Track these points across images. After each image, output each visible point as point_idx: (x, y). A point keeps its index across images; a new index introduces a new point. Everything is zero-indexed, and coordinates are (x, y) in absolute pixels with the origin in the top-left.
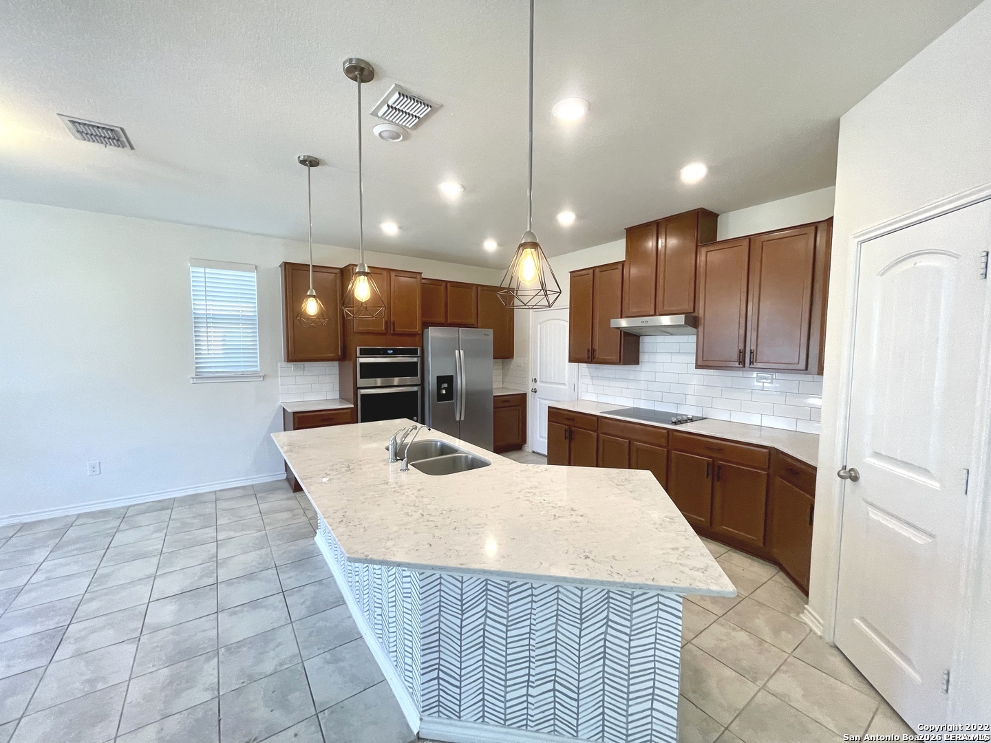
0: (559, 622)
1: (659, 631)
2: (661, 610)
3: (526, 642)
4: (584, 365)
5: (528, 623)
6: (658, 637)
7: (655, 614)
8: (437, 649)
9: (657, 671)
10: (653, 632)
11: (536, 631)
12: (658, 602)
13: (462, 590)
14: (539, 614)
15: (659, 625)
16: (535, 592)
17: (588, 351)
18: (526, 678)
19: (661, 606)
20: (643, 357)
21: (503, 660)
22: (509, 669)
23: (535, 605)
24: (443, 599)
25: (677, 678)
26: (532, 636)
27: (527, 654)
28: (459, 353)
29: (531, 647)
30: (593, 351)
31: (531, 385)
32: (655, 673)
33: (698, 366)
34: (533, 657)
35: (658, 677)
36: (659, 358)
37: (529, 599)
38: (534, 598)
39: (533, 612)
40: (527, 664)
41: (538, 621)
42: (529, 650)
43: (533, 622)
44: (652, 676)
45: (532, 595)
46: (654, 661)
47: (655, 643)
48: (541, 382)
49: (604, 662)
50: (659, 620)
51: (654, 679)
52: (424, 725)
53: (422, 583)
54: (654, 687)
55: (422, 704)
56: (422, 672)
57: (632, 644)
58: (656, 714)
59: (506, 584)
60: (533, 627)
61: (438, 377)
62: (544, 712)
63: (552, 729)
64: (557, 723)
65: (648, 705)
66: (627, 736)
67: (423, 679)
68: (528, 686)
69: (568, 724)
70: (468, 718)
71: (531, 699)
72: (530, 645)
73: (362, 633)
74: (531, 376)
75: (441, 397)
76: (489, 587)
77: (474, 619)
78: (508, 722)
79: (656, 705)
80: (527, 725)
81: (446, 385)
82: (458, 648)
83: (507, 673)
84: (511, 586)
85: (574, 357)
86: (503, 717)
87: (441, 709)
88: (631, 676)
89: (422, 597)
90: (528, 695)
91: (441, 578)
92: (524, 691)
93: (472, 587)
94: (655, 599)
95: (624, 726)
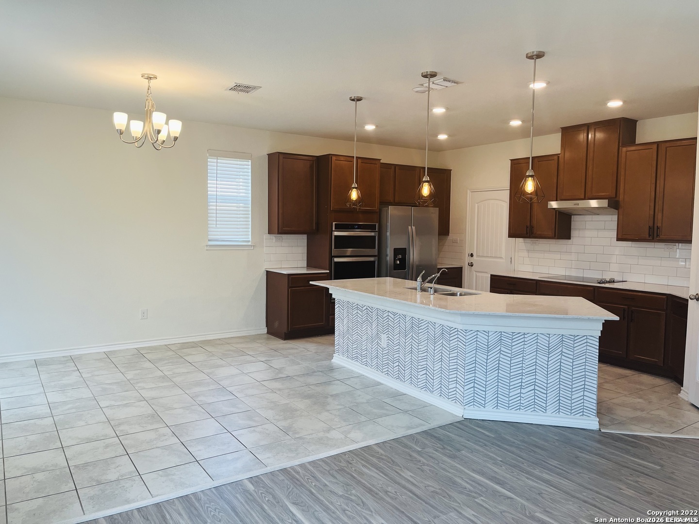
0: (538, 354)
1: (587, 356)
2: (589, 346)
3: (521, 365)
4: (521, 240)
5: (522, 355)
6: (587, 359)
7: (585, 348)
8: (474, 372)
9: (586, 376)
10: (584, 357)
11: (526, 359)
13: (488, 340)
14: (528, 351)
15: (587, 353)
16: (526, 340)
17: (527, 227)
18: (520, 384)
19: (588, 344)
20: (574, 233)
21: (509, 375)
22: (511, 380)
23: (525, 346)
24: (478, 345)
25: (596, 379)
26: (524, 362)
27: (521, 371)
28: (412, 229)
30: (532, 227)
31: (468, 260)
33: (619, 239)
34: (524, 373)
35: (587, 379)
36: (588, 233)
37: (523, 343)
38: (525, 343)
39: (525, 350)
40: (521, 377)
41: (527, 354)
42: (522, 369)
43: (524, 355)
44: (584, 379)
45: (524, 341)
46: (585, 371)
47: (585, 362)
48: (478, 256)
49: (560, 373)
50: (588, 351)
51: (585, 381)
52: (466, 411)
53: (467, 338)
54: (585, 384)
55: (465, 402)
56: (465, 384)
57: (574, 363)
58: (585, 398)
59: (511, 336)
60: (524, 358)
61: (395, 249)
62: (529, 401)
63: (533, 409)
64: (536, 406)
65: (582, 394)
66: (571, 410)
67: (466, 388)
68: (521, 388)
69: (541, 406)
70: (489, 407)
71: (522, 395)
72: (522, 367)
73: (405, 392)
74: (468, 252)
75: (396, 267)
76: (502, 338)
77: (493, 355)
78: (510, 408)
79: (586, 393)
80: (520, 409)
81: (400, 256)
82: (485, 371)
83: (510, 382)
84: (514, 337)
85: (513, 233)
86: (507, 405)
87: (475, 403)
88: (574, 379)
89: (467, 344)
90: (521, 393)
91: (477, 334)
92: (519, 391)
93: (493, 338)
94: (585, 341)
95: (570, 405)
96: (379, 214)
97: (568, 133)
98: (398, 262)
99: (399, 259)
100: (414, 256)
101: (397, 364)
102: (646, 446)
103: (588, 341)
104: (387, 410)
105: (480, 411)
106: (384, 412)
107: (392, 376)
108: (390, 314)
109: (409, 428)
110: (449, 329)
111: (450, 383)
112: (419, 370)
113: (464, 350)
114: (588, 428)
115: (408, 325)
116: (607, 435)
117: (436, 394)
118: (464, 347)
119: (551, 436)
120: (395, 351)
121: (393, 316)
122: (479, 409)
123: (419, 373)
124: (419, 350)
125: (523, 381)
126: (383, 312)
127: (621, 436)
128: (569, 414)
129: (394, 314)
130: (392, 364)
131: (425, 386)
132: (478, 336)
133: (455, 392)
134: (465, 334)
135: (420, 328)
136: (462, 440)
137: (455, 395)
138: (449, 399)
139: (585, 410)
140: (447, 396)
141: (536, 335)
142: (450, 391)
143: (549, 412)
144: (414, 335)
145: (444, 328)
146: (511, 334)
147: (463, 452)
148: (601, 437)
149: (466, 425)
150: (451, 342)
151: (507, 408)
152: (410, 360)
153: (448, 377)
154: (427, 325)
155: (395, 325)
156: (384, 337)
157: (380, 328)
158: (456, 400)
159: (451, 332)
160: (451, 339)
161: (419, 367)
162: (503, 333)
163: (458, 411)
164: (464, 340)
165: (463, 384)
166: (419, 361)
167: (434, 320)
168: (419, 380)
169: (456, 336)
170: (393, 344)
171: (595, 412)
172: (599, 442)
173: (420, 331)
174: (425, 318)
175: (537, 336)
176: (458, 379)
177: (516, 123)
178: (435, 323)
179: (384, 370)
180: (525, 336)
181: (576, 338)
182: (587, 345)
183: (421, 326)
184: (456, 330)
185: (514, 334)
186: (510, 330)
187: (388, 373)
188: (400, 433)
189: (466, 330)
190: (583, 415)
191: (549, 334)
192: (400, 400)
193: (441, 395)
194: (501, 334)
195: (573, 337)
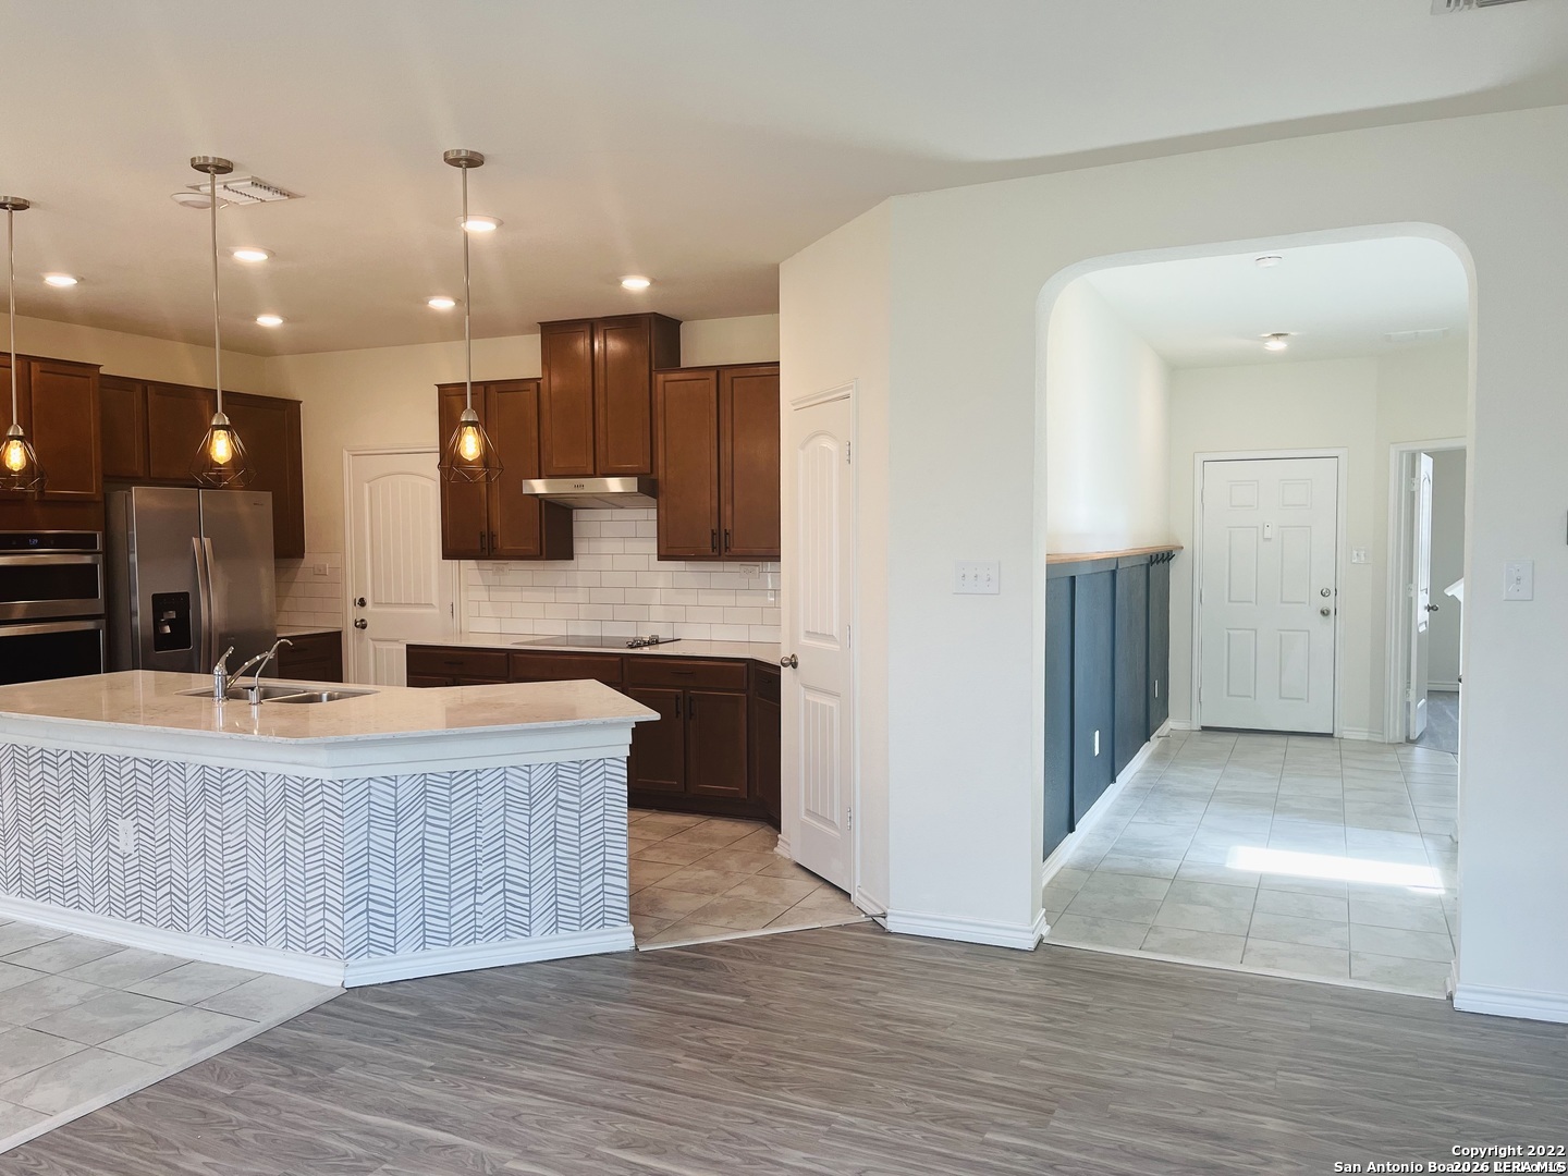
0: (508, 813)
1: (607, 801)
2: (609, 779)
3: (473, 842)
4: (472, 563)
5: (473, 820)
6: (607, 807)
7: (602, 785)
8: (366, 874)
9: (607, 843)
10: (601, 803)
11: (483, 828)
12: (605, 772)
13: (395, 797)
14: (485, 808)
15: (607, 796)
16: (481, 784)
17: (482, 536)
18: (473, 884)
19: (608, 776)
20: (580, 547)
21: (446, 869)
22: (453, 880)
23: (480, 799)
24: (372, 812)
25: (625, 846)
26: (478, 835)
27: (473, 856)
28: (202, 544)
29: (478, 848)
30: (492, 536)
31: (353, 613)
32: (605, 846)
33: (661, 557)
34: (481, 859)
35: (608, 850)
36: (607, 546)
37: (475, 793)
38: (480, 792)
39: (479, 806)
40: (474, 868)
41: (484, 816)
42: (476, 851)
43: (479, 818)
44: (602, 850)
45: (477, 788)
46: (604, 833)
47: (604, 814)
48: (376, 604)
49: (555, 846)
50: (607, 790)
51: (604, 853)
52: (351, 971)
53: (346, 798)
54: (604, 861)
55: (347, 948)
56: (346, 908)
57: (582, 821)
58: (607, 889)
59: (448, 781)
60: (479, 824)
61: (156, 598)
62: (493, 918)
63: (503, 934)
64: (508, 926)
65: (599, 881)
66: (581, 920)
67: (348, 916)
68: (476, 893)
69: (520, 925)
70: (405, 950)
71: (478, 908)
72: (475, 845)
73: (190, 957)
74: (352, 595)
75: (161, 642)
76: (428, 788)
77: (409, 831)
78: (453, 942)
79: (608, 879)
80: (475, 939)
81: (173, 615)
82: (392, 868)
83: (451, 884)
84: (454, 782)
85: (454, 548)
86: (447, 937)
87: (372, 948)
88: (583, 854)
89: (345, 814)
90: (475, 904)
91: (370, 787)
92: (471, 901)
93: (407, 792)
94: (602, 770)
95: (577, 910)
96: (105, 504)
97: (556, 334)
98: (168, 629)
99: (170, 622)
100: (211, 609)
101: (166, 889)
102: (719, 962)
103: (608, 769)
104: (140, 1011)
105: (385, 962)
106: (132, 1018)
107: (154, 922)
108: (139, 765)
109: (198, 1045)
110: (300, 782)
111: (308, 913)
112: (227, 896)
113: (341, 828)
114: (615, 950)
115: (193, 787)
116: (649, 955)
117: (273, 946)
118: (340, 821)
119: (543, 984)
120: (158, 858)
121: (148, 770)
122: (382, 959)
123: (226, 903)
124: (225, 846)
125: (480, 876)
126: (120, 762)
127: (676, 952)
128: (577, 928)
129: (152, 764)
130: (153, 893)
131: (245, 931)
132: (372, 791)
133: (322, 932)
134: (339, 790)
135: (224, 792)
136: (342, 1041)
137: (322, 939)
138: (306, 950)
139: (607, 915)
140: (303, 945)
141: (502, 771)
142: (309, 930)
143: (536, 933)
144: (209, 811)
145: (288, 782)
146: (448, 775)
147: (342, 1071)
148: (641, 964)
149: (352, 1005)
150: (307, 814)
151: (447, 943)
152: (203, 874)
153: (303, 899)
154: (243, 780)
155: (155, 792)
156: (125, 827)
157: (113, 806)
158: (324, 950)
159: (306, 791)
160: (307, 806)
161: (228, 887)
162: (429, 777)
163: (329, 975)
164: (340, 805)
165: (340, 907)
166: (226, 874)
167: (260, 767)
168: (227, 920)
169: (320, 798)
170: (152, 842)
171: (625, 913)
172: (637, 974)
173: (225, 799)
174: (237, 764)
175: (505, 772)
176: (328, 899)
177: (442, 304)
178: (264, 774)
179: (129, 912)
180: (480, 776)
181: (583, 767)
182: (605, 779)
183: (229, 785)
184: (319, 783)
185: (454, 775)
186: (442, 767)
187: (141, 918)
188: (173, 1065)
189: (342, 781)
190: (604, 924)
191: (529, 766)
192: (174, 980)
193: (286, 946)
194: (425, 779)
195: (577, 766)
